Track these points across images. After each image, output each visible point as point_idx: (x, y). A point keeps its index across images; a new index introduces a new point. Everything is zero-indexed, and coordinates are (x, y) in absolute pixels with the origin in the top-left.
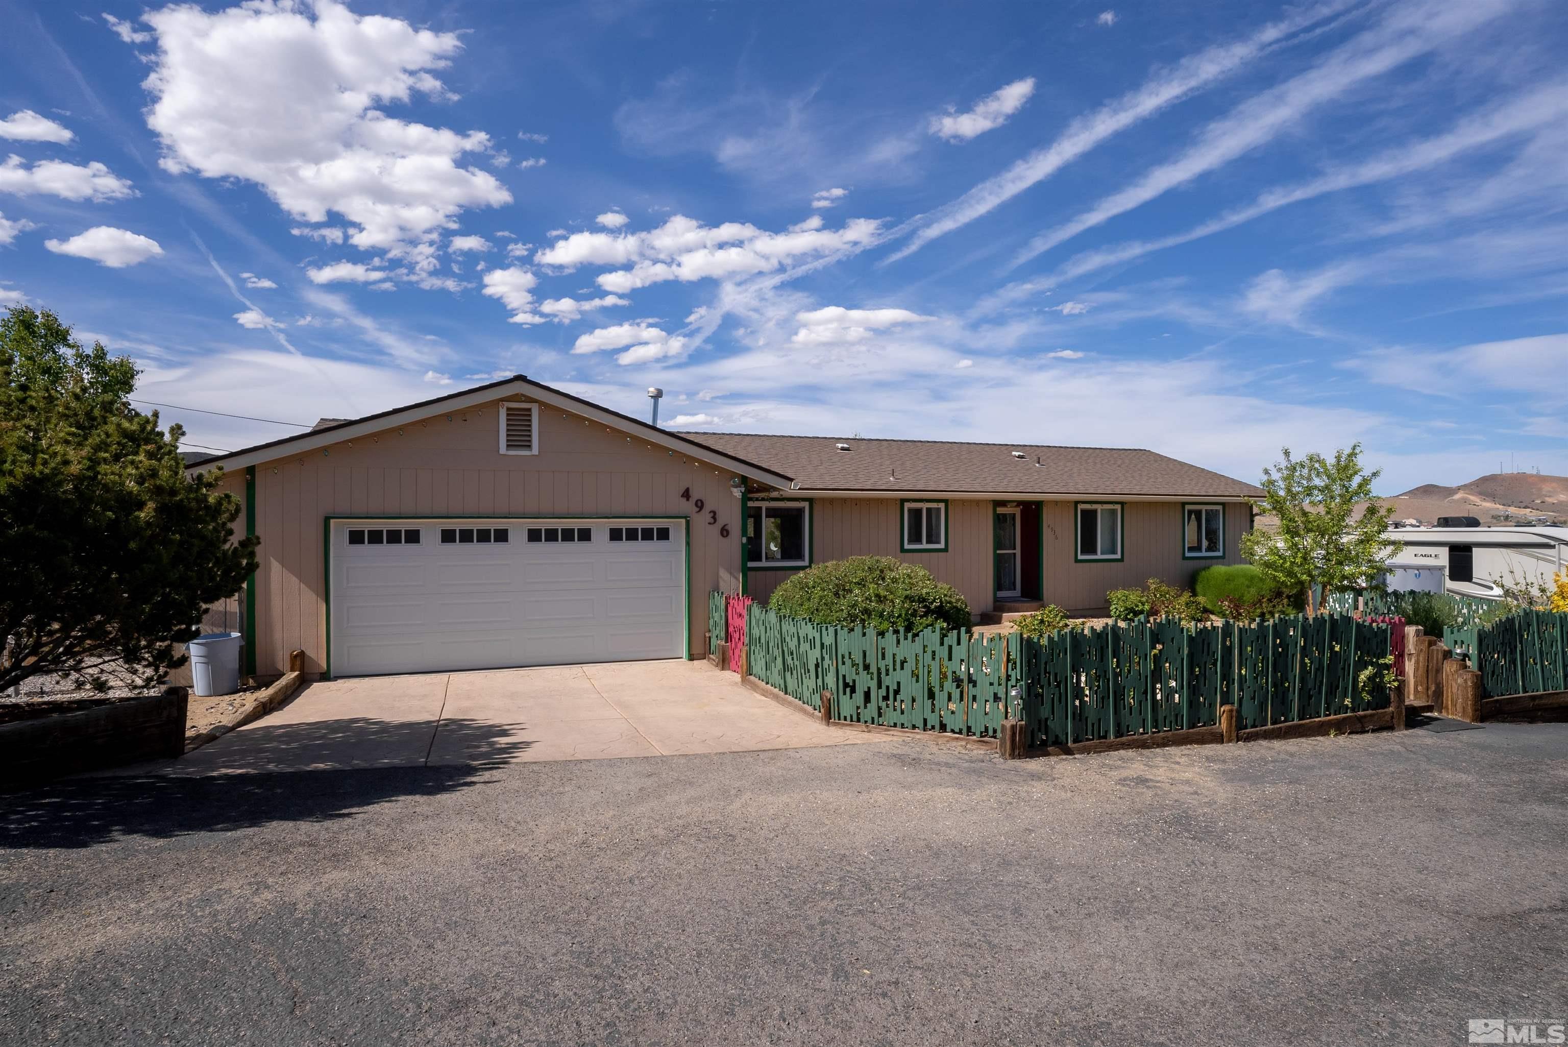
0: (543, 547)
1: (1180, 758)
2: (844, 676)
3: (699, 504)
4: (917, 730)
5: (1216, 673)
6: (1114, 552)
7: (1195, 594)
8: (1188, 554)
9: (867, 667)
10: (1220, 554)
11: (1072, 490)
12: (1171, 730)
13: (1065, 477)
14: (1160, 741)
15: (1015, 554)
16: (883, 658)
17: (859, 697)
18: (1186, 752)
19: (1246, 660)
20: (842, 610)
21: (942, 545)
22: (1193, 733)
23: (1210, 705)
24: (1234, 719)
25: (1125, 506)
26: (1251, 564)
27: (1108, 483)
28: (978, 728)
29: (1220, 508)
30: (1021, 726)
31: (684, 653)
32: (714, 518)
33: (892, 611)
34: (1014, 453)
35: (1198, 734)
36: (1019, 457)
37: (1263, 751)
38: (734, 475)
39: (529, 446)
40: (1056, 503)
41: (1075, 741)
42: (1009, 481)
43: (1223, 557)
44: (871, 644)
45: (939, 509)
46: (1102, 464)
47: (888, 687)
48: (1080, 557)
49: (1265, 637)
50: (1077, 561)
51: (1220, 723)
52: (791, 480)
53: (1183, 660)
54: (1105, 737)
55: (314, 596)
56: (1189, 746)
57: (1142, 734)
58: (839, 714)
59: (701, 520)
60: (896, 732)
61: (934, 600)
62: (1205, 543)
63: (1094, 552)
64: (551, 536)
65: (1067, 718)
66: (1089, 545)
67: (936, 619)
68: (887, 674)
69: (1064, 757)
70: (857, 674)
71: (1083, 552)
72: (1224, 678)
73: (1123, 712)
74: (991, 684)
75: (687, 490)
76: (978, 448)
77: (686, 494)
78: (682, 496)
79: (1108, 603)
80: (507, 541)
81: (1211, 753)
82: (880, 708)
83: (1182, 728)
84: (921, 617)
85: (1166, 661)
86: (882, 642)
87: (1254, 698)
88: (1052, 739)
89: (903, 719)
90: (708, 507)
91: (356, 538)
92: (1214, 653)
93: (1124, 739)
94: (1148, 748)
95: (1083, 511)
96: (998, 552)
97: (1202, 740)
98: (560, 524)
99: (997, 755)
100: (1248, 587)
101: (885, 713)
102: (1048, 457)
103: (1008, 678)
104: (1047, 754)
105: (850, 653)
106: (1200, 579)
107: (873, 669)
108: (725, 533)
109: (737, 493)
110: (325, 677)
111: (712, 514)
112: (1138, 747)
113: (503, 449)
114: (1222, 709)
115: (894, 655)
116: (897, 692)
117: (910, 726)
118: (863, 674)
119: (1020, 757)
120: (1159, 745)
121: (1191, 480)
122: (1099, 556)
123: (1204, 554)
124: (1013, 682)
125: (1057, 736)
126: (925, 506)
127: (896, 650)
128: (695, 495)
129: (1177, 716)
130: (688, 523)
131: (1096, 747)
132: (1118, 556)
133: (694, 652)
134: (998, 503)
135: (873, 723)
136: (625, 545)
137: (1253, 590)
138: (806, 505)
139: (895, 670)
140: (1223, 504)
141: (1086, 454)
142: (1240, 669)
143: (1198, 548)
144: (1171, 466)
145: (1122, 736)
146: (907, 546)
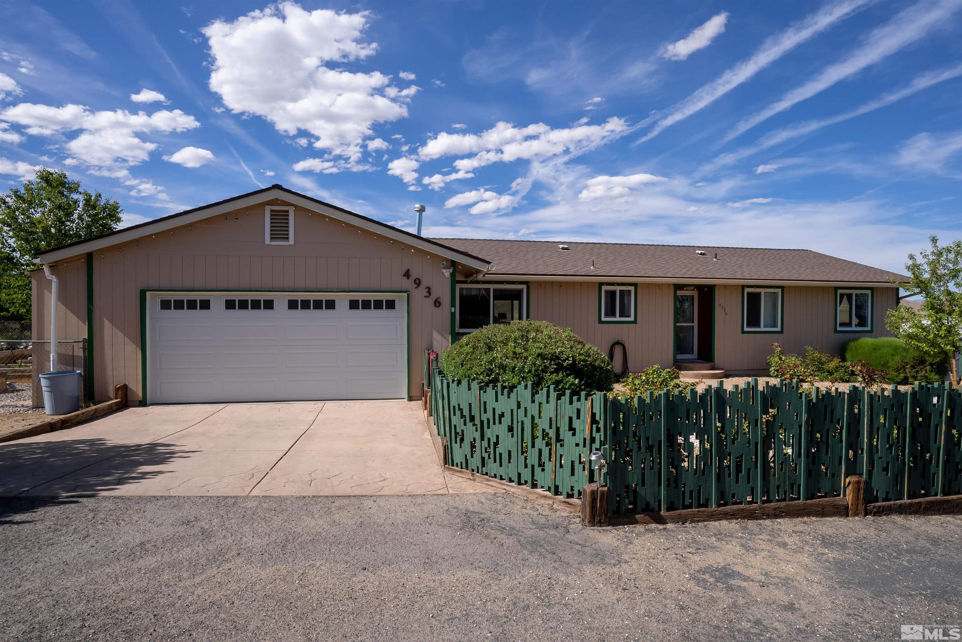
0: (300, 313)
1: (790, 536)
2: (455, 426)
3: (417, 281)
4: (513, 484)
5: (841, 441)
6: (775, 326)
7: (844, 359)
8: (839, 329)
9: (472, 418)
10: (869, 328)
11: (739, 277)
12: (784, 500)
13: (735, 268)
14: (771, 512)
15: (693, 326)
16: (485, 412)
17: (467, 444)
18: (800, 528)
19: (878, 429)
20: (481, 365)
21: (632, 319)
22: (811, 505)
23: (833, 475)
24: (862, 492)
25: (785, 289)
26: (896, 337)
27: (771, 272)
28: (565, 489)
29: (869, 292)
30: (603, 493)
31: (406, 396)
32: (429, 292)
33: (523, 367)
34: (697, 251)
35: (817, 505)
36: (701, 254)
37: (896, 532)
38: (446, 259)
39: (288, 238)
40: (725, 286)
41: (669, 509)
42: (688, 270)
43: (871, 331)
44: (475, 398)
45: (629, 291)
46: (769, 260)
47: (489, 439)
48: (746, 329)
49: (902, 406)
50: (743, 332)
51: (845, 495)
52: (489, 263)
53: (800, 426)
54: (706, 505)
55: (134, 346)
56: (806, 519)
57: (750, 503)
58: (452, 460)
59: (418, 294)
60: (495, 483)
61: (567, 359)
62: (855, 321)
63: (758, 325)
64: (306, 305)
65: (660, 484)
66: (754, 320)
67: (568, 375)
68: (489, 427)
69: (654, 526)
70: (465, 424)
71: (748, 325)
72: (850, 446)
73: (727, 479)
74: (577, 445)
75: (408, 271)
76: (671, 249)
77: (407, 274)
78: (404, 275)
79: (769, 365)
80: (272, 308)
81: (830, 531)
82: (483, 459)
83: (799, 499)
84: (552, 373)
85: (781, 427)
86: (484, 397)
87: (886, 469)
88: (640, 506)
89: (501, 471)
90: (425, 283)
91: (165, 305)
92: (839, 420)
93: (728, 508)
94: (756, 518)
95: (749, 294)
96: (678, 324)
97: (822, 513)
98: (312, 296)
99: (578, 520)
100: (892, 355)
101: (487, 463)
102: (725, 255)
103: (593, 440)
104: (635, 522)
105: (459, 405)
106: (849, 348)
107: (477, 421)
108: (438, 304)
109: (447, 273)
110: (143, 403)
111: (427, 290)
112: (744, 518)
113: (268, 241)
114: (848, 480)
115: (494, 409)
116: (496, 444)
117: (507, 478)
118: (469, 425)
119: (600, 524)
120: (769, 516)
121: (844, 270)
122: (762, 329)
123: (854, 328)
124: (597, 445)
125: (648, 504)
126: (618, 288)
127: (495, 405)
128: (415, 274)
129: (792, 485)
130: (408, 296)
131: (694, 515)
132: (779, 329)
133: (413, 394)
134: (678, 287)
135: (478, 472)
136: (361, 313)
137: (897, 358)
138: (524, 287)
139: (494, 423)
140: (872, 289)
141: (758, 253)
142: (870, 439)
143: (849, 324)
144: (827, 260)
145: (725, 504)
146: (603, 319)
